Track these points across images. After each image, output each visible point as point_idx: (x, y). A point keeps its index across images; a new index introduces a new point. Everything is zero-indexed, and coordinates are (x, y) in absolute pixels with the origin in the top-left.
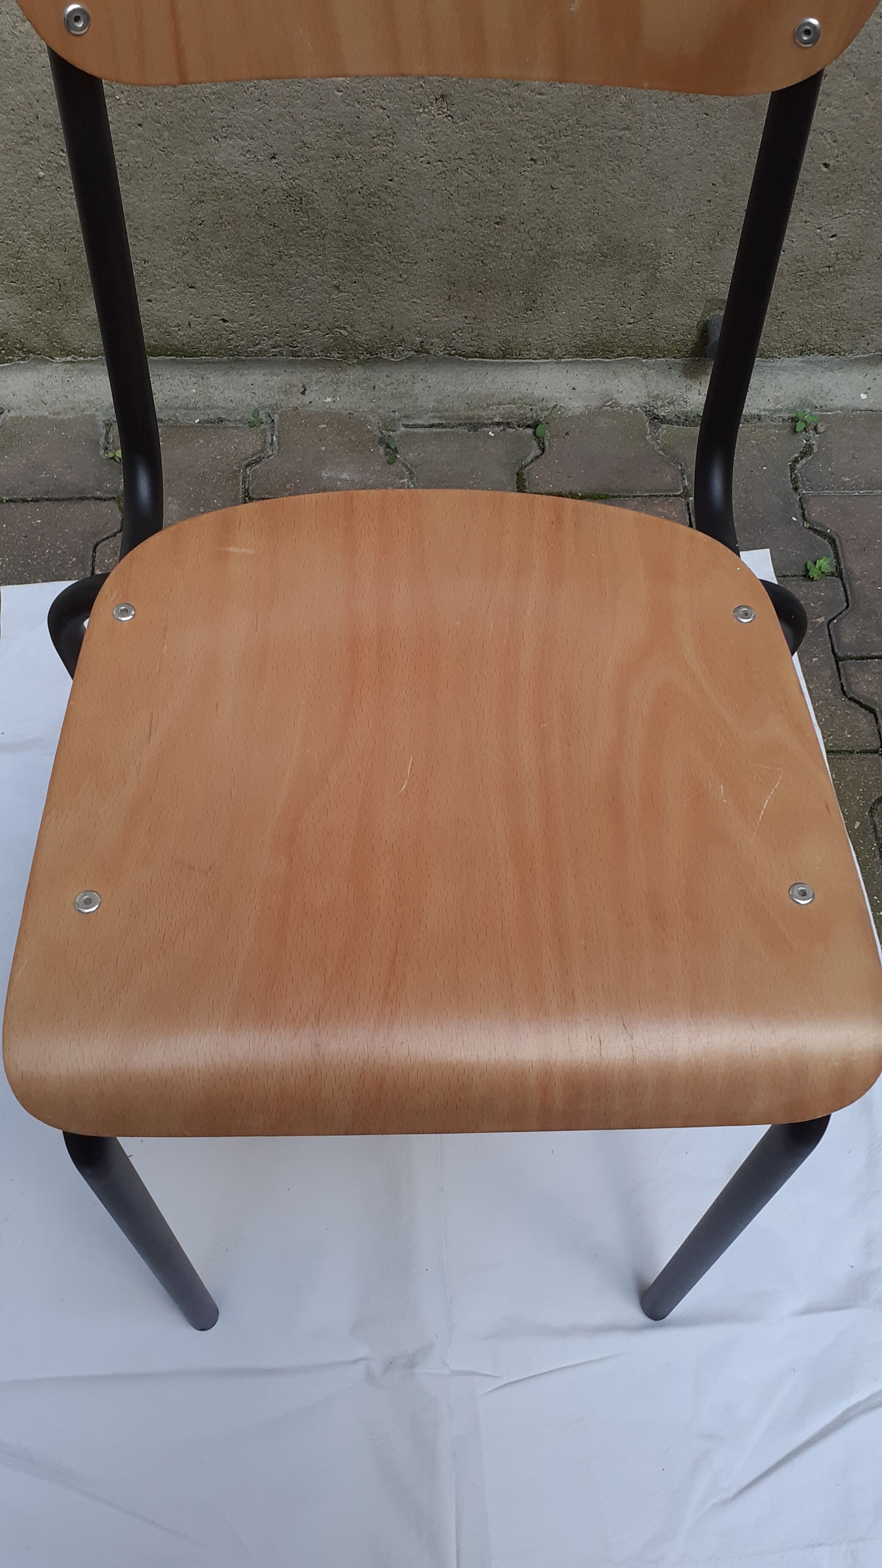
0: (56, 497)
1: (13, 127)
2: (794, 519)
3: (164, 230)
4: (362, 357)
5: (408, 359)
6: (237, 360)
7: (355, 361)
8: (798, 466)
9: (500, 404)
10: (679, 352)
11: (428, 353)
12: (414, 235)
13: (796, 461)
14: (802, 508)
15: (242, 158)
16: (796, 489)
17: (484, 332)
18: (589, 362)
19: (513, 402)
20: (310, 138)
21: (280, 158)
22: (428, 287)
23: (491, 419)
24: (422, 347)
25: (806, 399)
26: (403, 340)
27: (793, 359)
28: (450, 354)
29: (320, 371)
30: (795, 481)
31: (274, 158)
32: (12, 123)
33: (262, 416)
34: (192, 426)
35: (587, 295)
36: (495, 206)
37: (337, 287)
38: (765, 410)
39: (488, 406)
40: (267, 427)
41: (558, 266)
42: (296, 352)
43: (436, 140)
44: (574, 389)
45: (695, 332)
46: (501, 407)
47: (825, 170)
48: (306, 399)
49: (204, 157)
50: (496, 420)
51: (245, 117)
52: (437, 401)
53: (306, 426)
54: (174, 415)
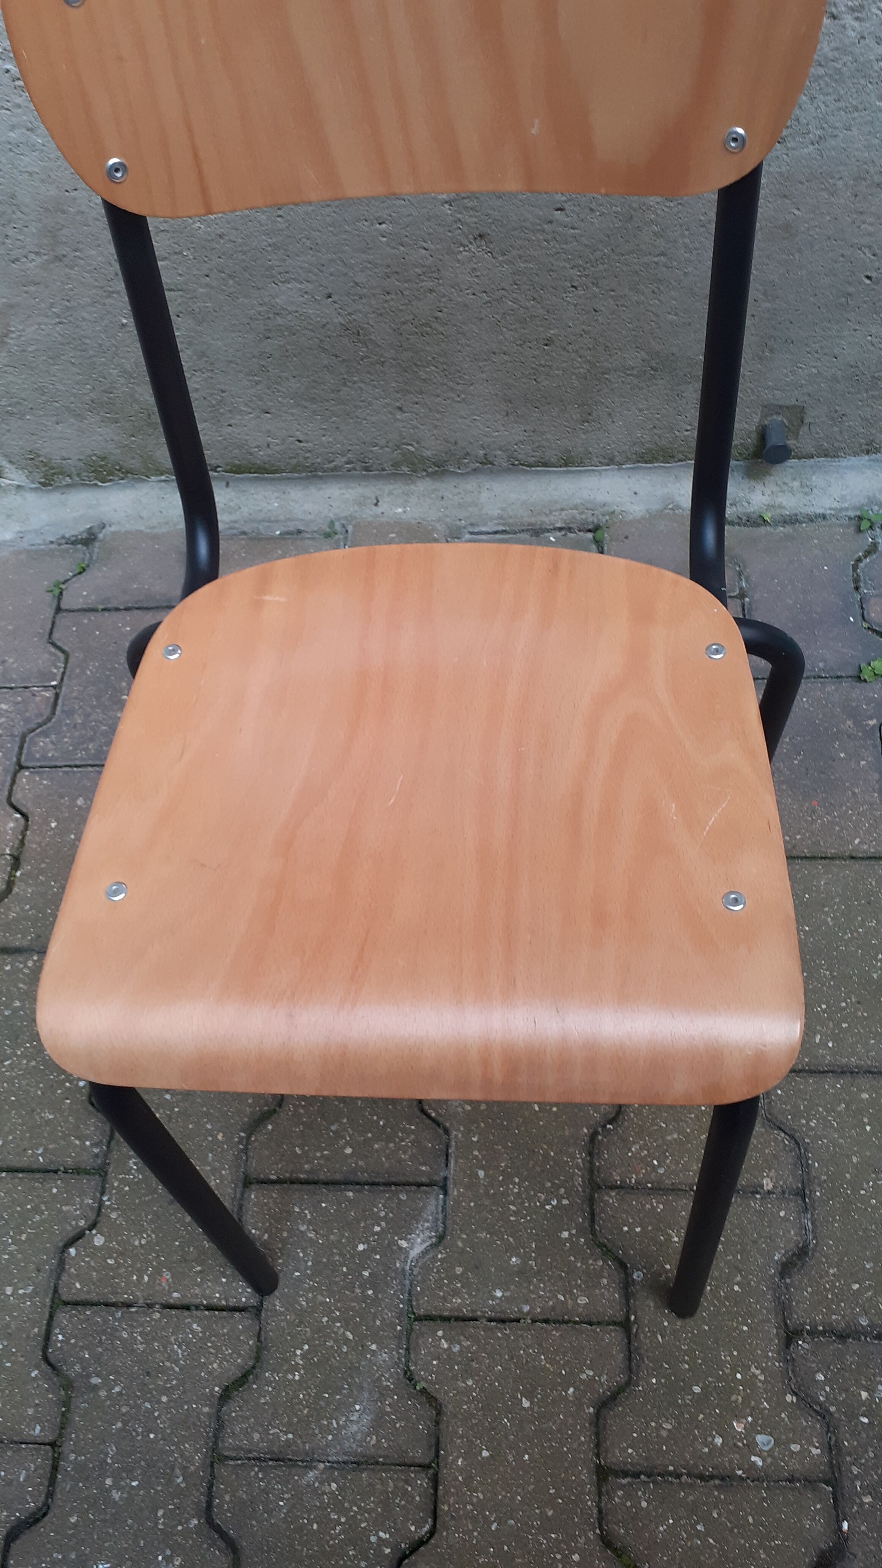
0: (145, 605)
1: (96, 284)
2: (851, 619)
3: (237, 364)
4: (430, 470)
5: (475, 470)
6: (315, 476)
7: (424, 474)
8: (862, 565)
9: (562, 510)
10: (740, 454)
11: (493, 464)
12: (468, 359)
13: (859, 560)
14: (862, 608)
15: (301, 299)
16: (857, 588)
17: (545, 444)
18: (650, 468)
19: (575, 507)
20: (361, 278)
21: (335, 297)
22: (486, 405)
23: (553, 524)
24: (486, 459)
25: (874, 496)
26: (468, 454)
27: (859, 458)
28: (513, 465)
29: (391, 484)
30: (856, 580)
31: (330, 297)
32: (96, 280)
33: (338, 526)
34: (273, 538)
35: (641, 406)
36: (541, 329)
37: (400, 409)
38: (830, 509)
39: (551, 511)
40: (342, 537)
41: (610, 381)
42: (367, 467)
43: (479, 274)
44: (635, 493)
45: (754, 436)
46: (563, 513)
47: (868, 282)
48: (379, 510)
49: (266, 300)
50: (558, 525)
51: (299, 263)
52: (503, 509)
53: (377, 536)
54: (258, 529)
